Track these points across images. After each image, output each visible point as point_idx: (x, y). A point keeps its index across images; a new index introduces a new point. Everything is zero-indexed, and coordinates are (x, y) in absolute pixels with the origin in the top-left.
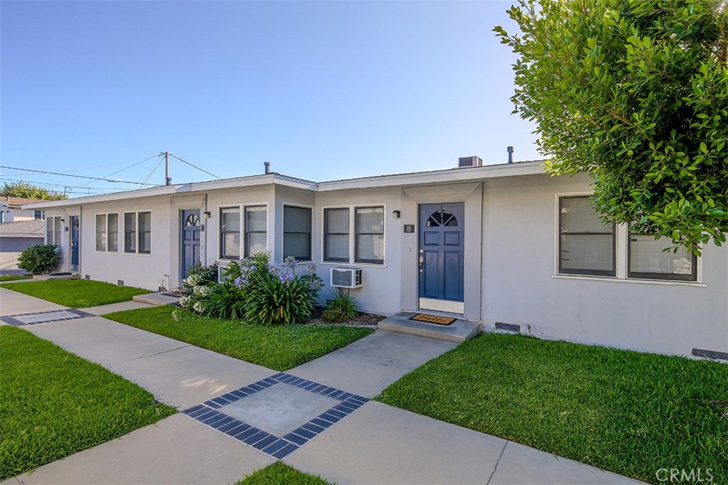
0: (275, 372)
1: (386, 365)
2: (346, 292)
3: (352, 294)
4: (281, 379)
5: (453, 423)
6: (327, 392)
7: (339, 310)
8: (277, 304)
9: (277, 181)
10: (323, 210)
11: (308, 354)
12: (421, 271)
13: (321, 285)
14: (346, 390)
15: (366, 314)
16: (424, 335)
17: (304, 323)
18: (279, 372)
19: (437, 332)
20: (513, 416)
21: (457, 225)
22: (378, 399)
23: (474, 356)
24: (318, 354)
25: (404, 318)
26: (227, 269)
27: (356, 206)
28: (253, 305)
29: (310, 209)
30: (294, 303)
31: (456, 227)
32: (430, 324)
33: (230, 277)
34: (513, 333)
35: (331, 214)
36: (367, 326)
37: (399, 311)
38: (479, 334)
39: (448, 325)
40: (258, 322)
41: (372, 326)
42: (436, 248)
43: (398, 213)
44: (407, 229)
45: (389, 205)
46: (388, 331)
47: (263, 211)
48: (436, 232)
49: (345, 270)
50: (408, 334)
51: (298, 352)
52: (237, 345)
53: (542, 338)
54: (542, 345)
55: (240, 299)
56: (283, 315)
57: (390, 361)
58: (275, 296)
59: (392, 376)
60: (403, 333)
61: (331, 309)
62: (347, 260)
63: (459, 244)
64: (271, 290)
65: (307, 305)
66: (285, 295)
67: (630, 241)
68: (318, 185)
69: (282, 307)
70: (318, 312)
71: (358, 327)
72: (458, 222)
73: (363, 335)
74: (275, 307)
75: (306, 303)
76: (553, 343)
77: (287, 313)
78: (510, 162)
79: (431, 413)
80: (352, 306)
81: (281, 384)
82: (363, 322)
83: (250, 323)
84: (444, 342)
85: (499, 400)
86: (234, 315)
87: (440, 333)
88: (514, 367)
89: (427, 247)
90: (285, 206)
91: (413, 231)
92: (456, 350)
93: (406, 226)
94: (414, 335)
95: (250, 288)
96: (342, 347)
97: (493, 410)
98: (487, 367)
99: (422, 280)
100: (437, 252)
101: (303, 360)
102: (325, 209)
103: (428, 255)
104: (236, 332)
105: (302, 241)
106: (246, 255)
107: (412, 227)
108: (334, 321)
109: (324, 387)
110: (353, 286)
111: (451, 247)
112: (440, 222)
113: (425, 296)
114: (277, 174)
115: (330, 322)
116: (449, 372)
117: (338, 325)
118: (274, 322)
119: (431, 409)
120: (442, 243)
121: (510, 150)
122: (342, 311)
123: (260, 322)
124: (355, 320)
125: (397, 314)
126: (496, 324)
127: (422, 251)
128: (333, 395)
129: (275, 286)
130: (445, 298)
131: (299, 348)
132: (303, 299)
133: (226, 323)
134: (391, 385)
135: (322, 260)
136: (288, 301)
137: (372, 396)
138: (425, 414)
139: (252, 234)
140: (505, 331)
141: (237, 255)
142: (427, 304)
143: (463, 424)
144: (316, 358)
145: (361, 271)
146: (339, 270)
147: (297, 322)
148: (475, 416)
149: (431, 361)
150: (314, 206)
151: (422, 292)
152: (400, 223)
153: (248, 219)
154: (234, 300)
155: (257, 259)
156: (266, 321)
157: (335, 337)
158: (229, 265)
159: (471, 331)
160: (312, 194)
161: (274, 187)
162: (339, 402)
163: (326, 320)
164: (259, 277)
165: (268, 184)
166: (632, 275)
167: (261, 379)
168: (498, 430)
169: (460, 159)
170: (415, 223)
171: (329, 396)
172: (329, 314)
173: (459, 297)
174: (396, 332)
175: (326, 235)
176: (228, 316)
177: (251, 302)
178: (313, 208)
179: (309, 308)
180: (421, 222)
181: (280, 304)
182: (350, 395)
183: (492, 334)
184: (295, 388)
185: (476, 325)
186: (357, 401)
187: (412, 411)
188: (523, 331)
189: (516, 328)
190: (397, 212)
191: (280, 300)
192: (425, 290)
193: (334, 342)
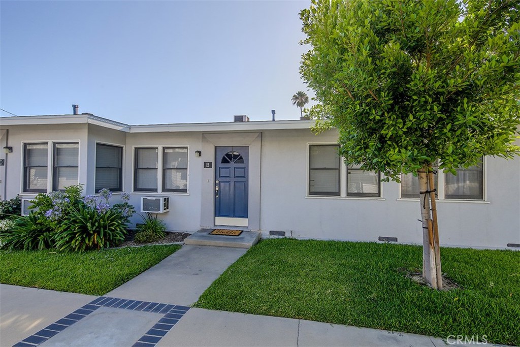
0: (95, 297)
1: (197, 274)
2: (154, 216)
3: (159, 218)
4: (101, 304)
5: (260, 314)
6: (150, 308)
7: (150, 232)
8: (92, 232)
9: (91, 121)
10: (133, 149)
11: (127, 275)
12: (217, 197)
13: (133, 212)
14: (167, 302)
15: (172, 233)
16: (221, 245)
17: (117, 246)
18: (99, 297)
19: (231, 242)
20: (299, 299)
21: (243, 162)
22: (197, 305)
23: (262, 257)
24: (135, 273)
25: (205, 234)
26: (34, 202)
27: (164, 146)
28: (65, 234)
29: (122, 148)
30: (109, 229)
31: (243, 164)
32: (225, 236)
33: (37, 210)
34: (281, 237)
35: (141, 152)
36: (175, 243)
37: (200, 228)
38: (260, 240)
39: (238, 236)
40: (70, 250)
41: (179, 243)
42: (228, 179)
43: (200, 153)
44: (207, 165)
45: (192, 146)
46: (192, 245)
47: (75, 148)
48: (228, 168)
49: (154, 198)
50: (209, 246)
51: (117, 274)
52: (50, 277)
53: (300, 239)
54: (301, 244)
55: (48, 230)
56: (97, 241)
57: (201, 270)
58: (89, 224)
59: (204, 283)
60: (205, 246)
61: (143, 231)
62: (156, 190)
63: (245, 176)
64: (85, 219)
65: (121, 231)
66: (99, 223)
67: (348, 173)
68: (130, 127)
69: (96, 234)
70: (130, 235)
71: (167, 244)
72: (244, 160)
73: (173, 251)
74: (89, 235)
75: (120, 228)
76: (307, 241)
77: (101, 239)
78: (274, 120)
79: (242, 309)
80: (161, 228)
81: (102, 308)
82: (171, 240)
83: (61, 252)
84: (237, 249)
85: (288, 289)
86: (41, 245)
87: (234, 243)
88: (290, 262)
89: (221, 178)
90: (97, 144)
91: (211, 167)
92: (246, 255)
93: (205, 163)
94: (213, 246)
95: (62, 218)
96: (156, 264)
97: (285, 298)
98: (273, 265)
99: (217, 203)
100: (229, 182)
101: (122, 280)
102: (136, 148)
103: (222, 184)
104: (46, 263)
105: (114, 175)
106: (55, 188)
107: (211, 163)
108: (145, 242)
109: (146, 303)
110: (161, 211)
111: (239, 179)
112: (231, 160)
113: (220, 216)
114: (92, 115)
115: (142, 243)
116: (247, 273)
117: (149, 245)
118: (88, 249)
119: (242, 306)
120: (232, 175)
121: (273, 112)
122: (153, 232)
123: (72, 250)
124: (164, 239)
125: (198, 231)
126: (270, 232)
127: (217, 182)
128: (157, 310)
129: (89, 216)
130: (234, 216)
131: (115, 270)
132: (117, 226)
133: (32, 255)
134: (206, 291)
135: (132, 191)
136: (102, 229)
137: (192, 304)
138: (238, 311)
139: (61, 169)
140: (276, 237)
141: (44, 188)
142: (221, 221)
143: (266, 313)
144: (133, 277)
145: (168, 198)
146: (148, 198)
147: (111, 246)
148: (274, 305)
149: (231, 266)
150: (125, 145)
151: (218, 213)
152: (200, 161)
153: (57, 155)
154: (41, 232)
155: (68, 191)
156: (79, 248)
157: (149, 256)
158: (36, 198)
159: (255, 238)
160: (123, 135)
161: (87, 126)
162: (163, 316)
163: (139, 242)
164: (71, 208)
165: (80, 124)
166: (349, 194)
167: (79, 307)
168: (293, 312)
169: (235, 116)
170: (213, 161)
171: (152, 311)
172: (140, 236)
173: (245, 214)
174: (199, 245)
175: (137, 169)
176: (35, 247)
177: (62, 232)
178: (124, 146)
179: (123, 233)
180: (217, 160)
181: (94, 232)
182: (171, 306)
183: (269, 240)
184: (118, 310)
185: (258, 234)
186: (180, 311)
187: (227, 310)
188: (288, 235)
189: (283, 233)
190: (198, 152)
191: (94, 228)
192: (219, 211)
193: (149, 261)
